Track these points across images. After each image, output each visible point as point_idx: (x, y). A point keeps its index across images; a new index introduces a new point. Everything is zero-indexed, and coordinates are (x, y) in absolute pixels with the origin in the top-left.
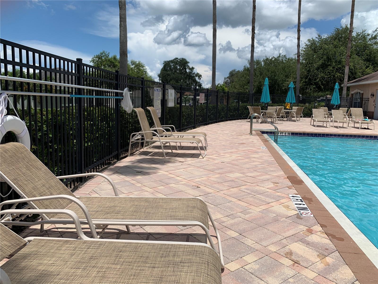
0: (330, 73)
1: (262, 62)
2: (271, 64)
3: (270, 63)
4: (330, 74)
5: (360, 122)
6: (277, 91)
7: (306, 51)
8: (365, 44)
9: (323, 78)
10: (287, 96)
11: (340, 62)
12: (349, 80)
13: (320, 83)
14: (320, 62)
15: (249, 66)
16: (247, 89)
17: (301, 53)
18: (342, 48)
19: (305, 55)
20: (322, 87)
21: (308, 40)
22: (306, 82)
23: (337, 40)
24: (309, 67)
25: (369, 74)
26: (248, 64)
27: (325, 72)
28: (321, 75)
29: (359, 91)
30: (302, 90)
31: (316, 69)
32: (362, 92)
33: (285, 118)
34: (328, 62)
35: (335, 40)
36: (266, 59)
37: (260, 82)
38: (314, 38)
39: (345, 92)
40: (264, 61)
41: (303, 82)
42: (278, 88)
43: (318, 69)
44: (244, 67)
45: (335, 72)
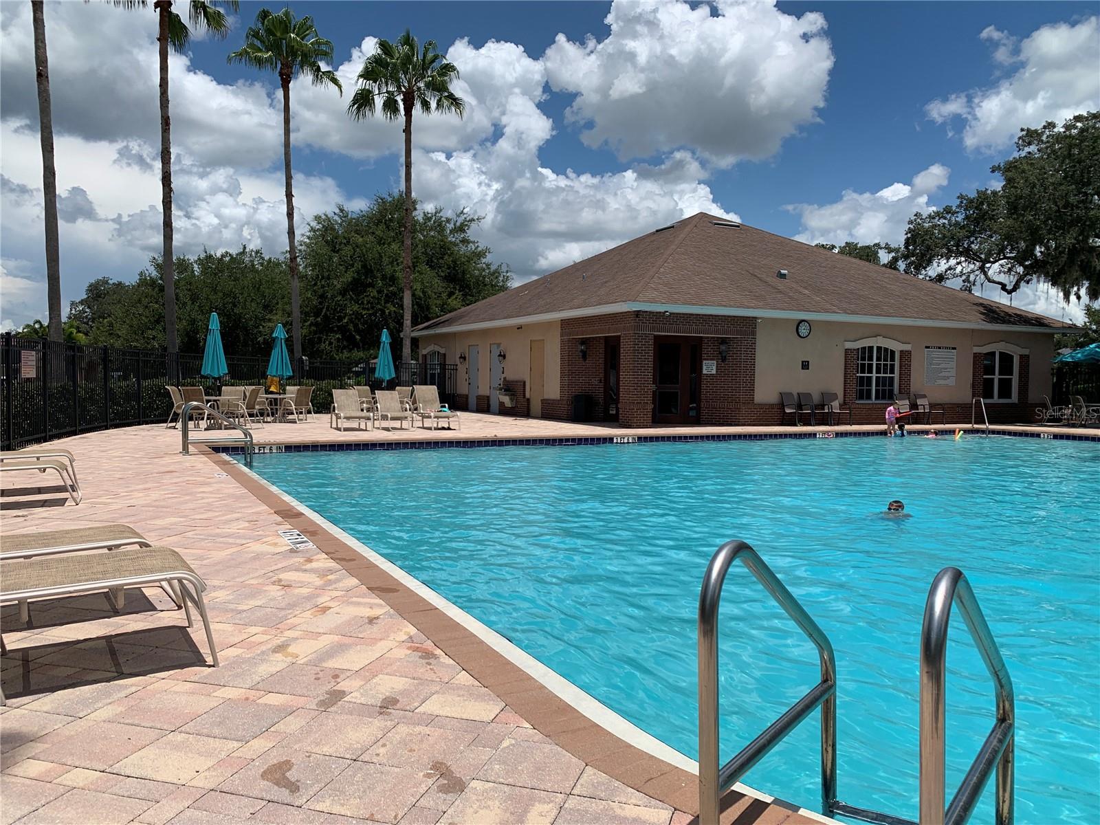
0: (372, 303)
1: (195, 266)
2: (222, 271)
3: (217, 268)
4: (372, 308)
5: (432, 414)
6: (242, 346)
7: (311, 244)
8: (442, 241)
9: (358, 315)
10: (269, 361)
11: (393, 279)
12: (415, 322)
13: (351, 327)
14: (349, 277)
15: (154, 274)
16: (153, 339)
17: (300, 251)
18: (394, 246)
19: (309, 255)
20: (357, 337)
21: (316, 217)
22: (316, 324)
23: (383, 226)
24: (323, 287)
25: (456, 310)
26: (153, 268)
27: (362, 303)
28: (351, 308)
29: (437, 348)
30: (310, 346)
31: (341, 294)
32: (442, 351)
33: (268, 415)
34: (366, 278)
35: (377, 226)
36: (207, 256)
37: (193, 322)
38: (330, 215)
39: (407, 350)
40: (200, 261)
41: (310, 325)
42: (244, 339)
43: (343, 293)
44: (141, 274)
45: (385, 303)
